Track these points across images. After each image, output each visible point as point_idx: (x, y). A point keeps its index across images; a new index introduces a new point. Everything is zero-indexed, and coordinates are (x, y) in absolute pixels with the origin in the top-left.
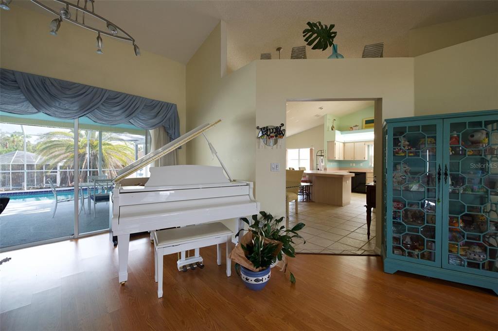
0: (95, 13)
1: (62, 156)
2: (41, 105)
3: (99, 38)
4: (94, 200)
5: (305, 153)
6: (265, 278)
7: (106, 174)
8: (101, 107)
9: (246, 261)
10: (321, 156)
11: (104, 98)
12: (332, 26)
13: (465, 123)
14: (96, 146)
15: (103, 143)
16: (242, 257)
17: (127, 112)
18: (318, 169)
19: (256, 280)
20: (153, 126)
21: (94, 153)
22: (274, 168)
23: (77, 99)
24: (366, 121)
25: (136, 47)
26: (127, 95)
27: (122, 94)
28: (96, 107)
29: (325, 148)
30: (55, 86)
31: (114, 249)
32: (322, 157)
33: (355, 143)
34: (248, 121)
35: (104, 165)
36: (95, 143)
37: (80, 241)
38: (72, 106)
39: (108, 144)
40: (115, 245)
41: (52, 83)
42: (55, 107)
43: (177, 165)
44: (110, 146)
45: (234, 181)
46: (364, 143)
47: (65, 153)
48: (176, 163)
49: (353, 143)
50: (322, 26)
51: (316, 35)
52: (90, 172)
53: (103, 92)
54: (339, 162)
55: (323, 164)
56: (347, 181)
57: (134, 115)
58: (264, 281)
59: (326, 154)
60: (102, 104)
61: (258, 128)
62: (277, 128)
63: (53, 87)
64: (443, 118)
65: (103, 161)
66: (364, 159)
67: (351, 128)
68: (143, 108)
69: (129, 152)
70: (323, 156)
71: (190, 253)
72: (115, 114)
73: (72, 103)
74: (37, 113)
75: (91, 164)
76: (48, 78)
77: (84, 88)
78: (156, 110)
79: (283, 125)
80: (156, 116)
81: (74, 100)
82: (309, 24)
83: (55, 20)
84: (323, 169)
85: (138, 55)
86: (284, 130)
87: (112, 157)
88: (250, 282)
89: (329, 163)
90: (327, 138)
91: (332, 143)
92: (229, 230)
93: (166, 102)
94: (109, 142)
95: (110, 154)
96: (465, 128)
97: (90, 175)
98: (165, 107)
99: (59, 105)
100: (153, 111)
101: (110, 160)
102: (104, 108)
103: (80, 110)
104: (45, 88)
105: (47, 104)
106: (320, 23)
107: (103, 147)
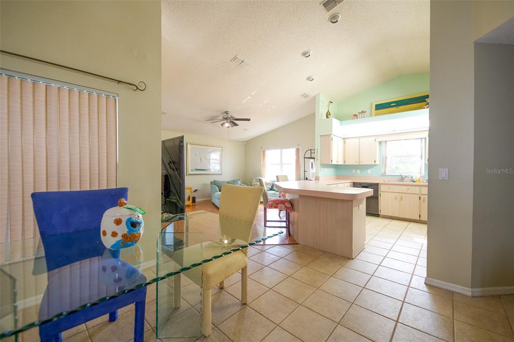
5: (290, 154)
10: (311, 158)
18: (307, 179)
24: (376, 105)
29: (318, 146)
32: (312, 160)
33: (361, 139)
46: (374, 138)
49: (357, 140)
54: (337, 167)
55: (314, 171)
56: (360, 206)
59: (317, 155)
66: (374, 163)
67: (355, 115)
70: (314, 158)
84: (314, 179)
89: (323, 169)
90: (319, 131)
91: (327, 138)
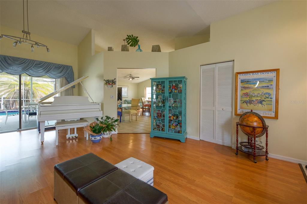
0: (31, 40)
1: (5, 91)
2: (4, 69)
3: (32, 46)
4: (29, 114)
6: (98, 138)
7: (35, 102)
8: (33, 68)
9: (91, 132)
11: (34, 65)
12: (137, 37)
13: (172, 81)
14: (28, 85)
15: (33, 83)
16: (90, 130)
17: (46, 71)
19: (95, 139)
20: (59, 77)
21: (27, 89)
22: (111, 97)
23: (21, 65)
25: (48, 49)
26: (46, 62)
27: (43, 62)
28: (30, 68)
30: (11, 60)
31: (39, 134)
34: (101, 77)
35: (34, 97)
36: (28, 83)
37: (22, 132)
38: (18, 68)
39: (36, 84)
40: (40, 133)
41: (9, 58)
42: (10, 69)
43: (73, 95)
44: (37, 85)
45: (95, 103)
47: (8, 89)
48: (72, 95)
50: (133, 37)
51: (131, 40)
52: (24, 100)
53: (34, 61)
57: (49, 72)
58: (98, 139)
60: (33, 67)
61: (104, 80)
62: (112, 80)
63: (10, 61)
64: (167, 79)
65: (33, 94)
68: (54, 69)
69: (51, 89)
71: (72, 131)
72: (40, 71)
73: (19, 67)
74: (2, 72)
75: (25, 96)
76: (7, 56)
77: (24, 60)
78: (61, 69)
79: (115, 79)
80: (61, 72)
81: (19, 66)
82: (127, 35)
83: (15, 42)
85: (49, 52)
86: (116, 81)
87: (39, 92)
88: (92, 139)
92: (88, 122)
93: (66, 65)
94: (37, 82)
95: (37, 90)
96: (172, 83)
97: (24, 102)
98: (66, 68)
99: (12, 68)
100: (59, 70)
101: (37, 93)
102: (34, 69)
103: (23, 71)
104: (5, 60)
105: (7, 68)
106: (132, 35)
107: (33, 85)
